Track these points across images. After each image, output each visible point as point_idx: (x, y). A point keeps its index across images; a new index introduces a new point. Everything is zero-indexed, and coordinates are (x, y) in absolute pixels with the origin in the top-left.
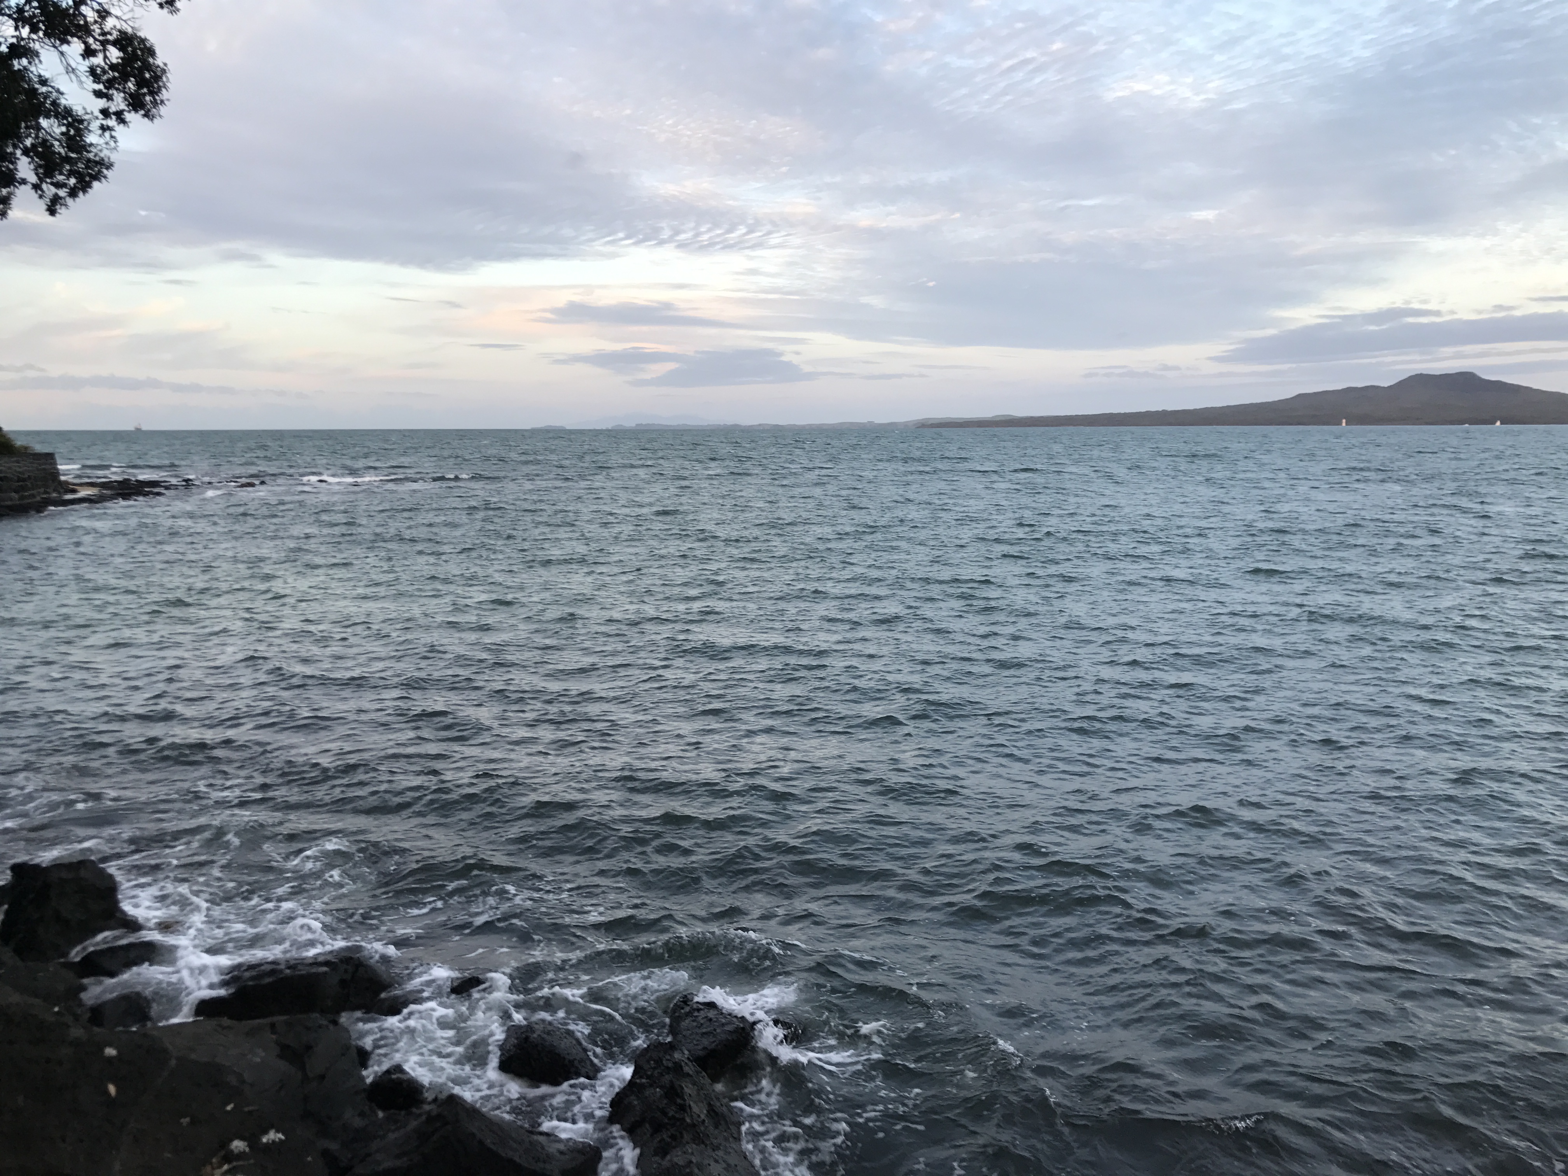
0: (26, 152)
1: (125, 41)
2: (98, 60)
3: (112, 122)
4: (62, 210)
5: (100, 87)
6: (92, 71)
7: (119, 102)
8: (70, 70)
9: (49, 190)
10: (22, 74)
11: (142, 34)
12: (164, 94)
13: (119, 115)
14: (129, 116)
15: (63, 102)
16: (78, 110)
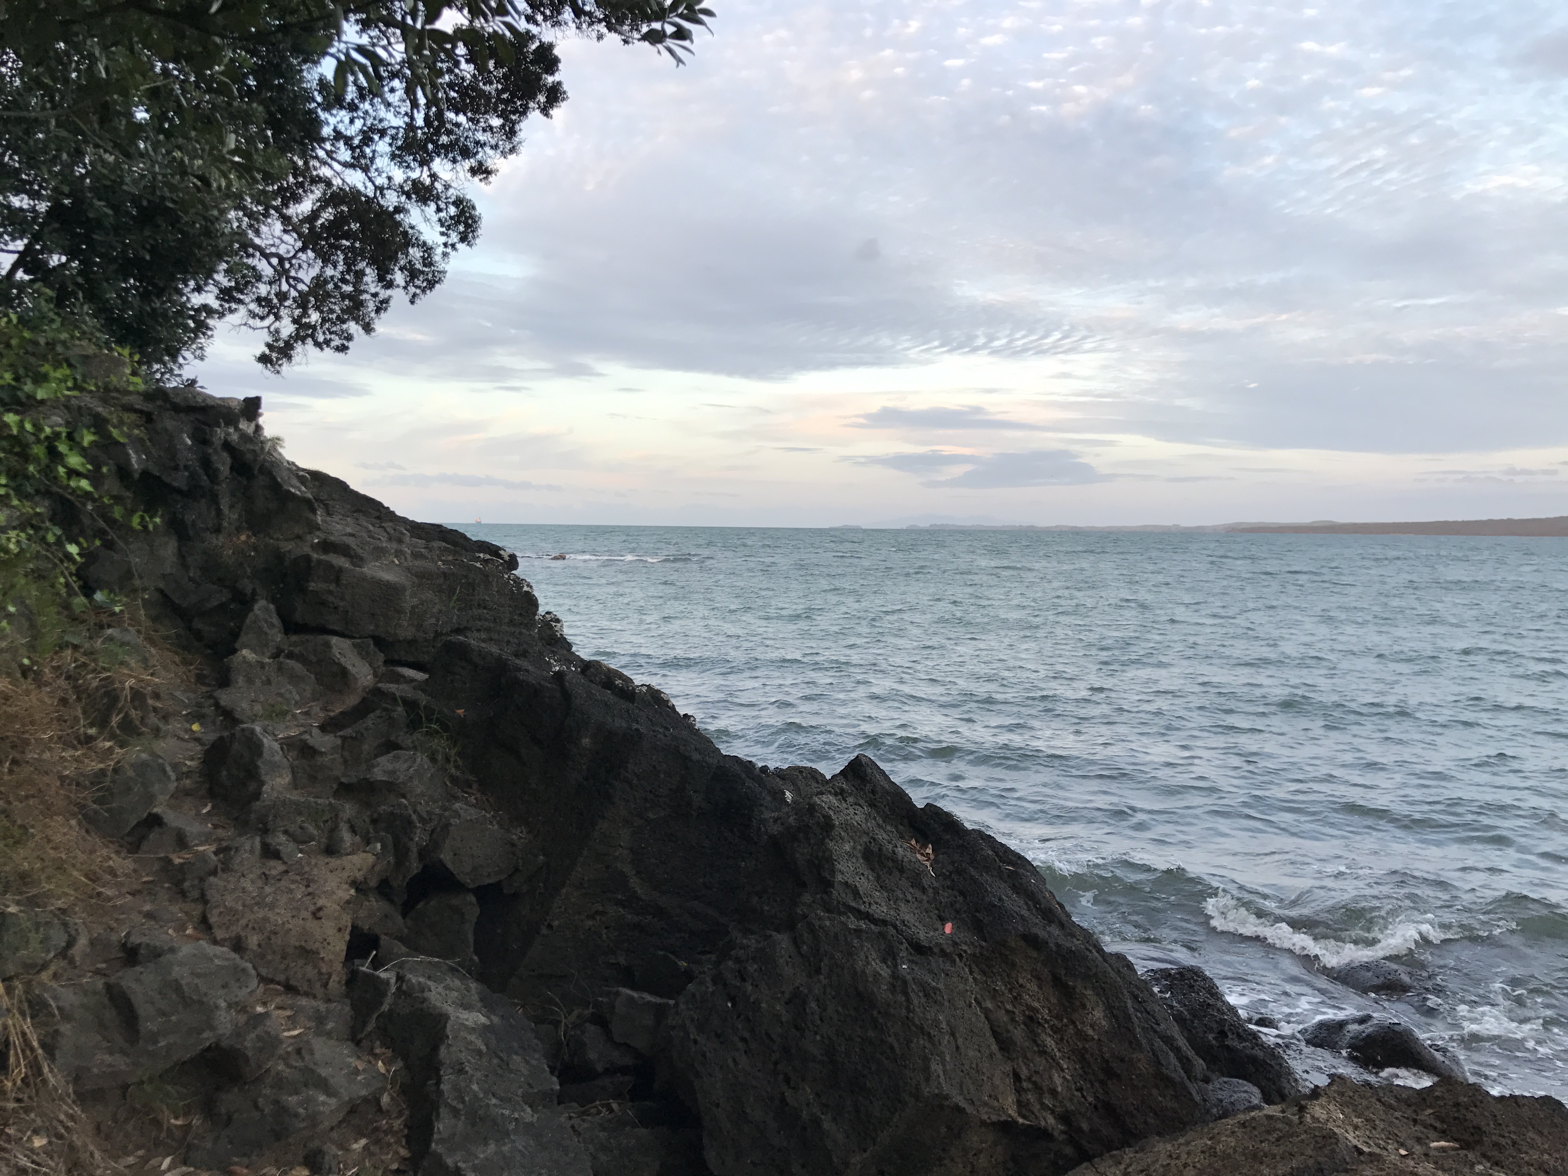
0: (401, 269)
1: (458, 202)
2: (443, 215)
3: (449, 250)
4: (417, 301)
5: (444, 229)
6: (440, 220)
7: (454, 237)
8: (427, 220)
9: (412, 290)
10: (399, 224)
11: (468, 197)
12: (480, 232)
13: (453, 246)
14: (459, 246)
15: (422, 238)
16: (430, 243)
